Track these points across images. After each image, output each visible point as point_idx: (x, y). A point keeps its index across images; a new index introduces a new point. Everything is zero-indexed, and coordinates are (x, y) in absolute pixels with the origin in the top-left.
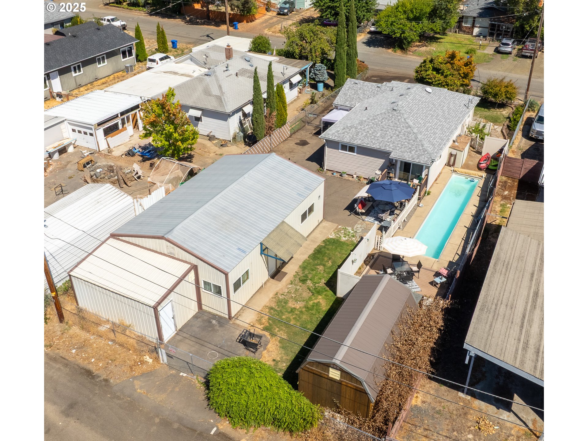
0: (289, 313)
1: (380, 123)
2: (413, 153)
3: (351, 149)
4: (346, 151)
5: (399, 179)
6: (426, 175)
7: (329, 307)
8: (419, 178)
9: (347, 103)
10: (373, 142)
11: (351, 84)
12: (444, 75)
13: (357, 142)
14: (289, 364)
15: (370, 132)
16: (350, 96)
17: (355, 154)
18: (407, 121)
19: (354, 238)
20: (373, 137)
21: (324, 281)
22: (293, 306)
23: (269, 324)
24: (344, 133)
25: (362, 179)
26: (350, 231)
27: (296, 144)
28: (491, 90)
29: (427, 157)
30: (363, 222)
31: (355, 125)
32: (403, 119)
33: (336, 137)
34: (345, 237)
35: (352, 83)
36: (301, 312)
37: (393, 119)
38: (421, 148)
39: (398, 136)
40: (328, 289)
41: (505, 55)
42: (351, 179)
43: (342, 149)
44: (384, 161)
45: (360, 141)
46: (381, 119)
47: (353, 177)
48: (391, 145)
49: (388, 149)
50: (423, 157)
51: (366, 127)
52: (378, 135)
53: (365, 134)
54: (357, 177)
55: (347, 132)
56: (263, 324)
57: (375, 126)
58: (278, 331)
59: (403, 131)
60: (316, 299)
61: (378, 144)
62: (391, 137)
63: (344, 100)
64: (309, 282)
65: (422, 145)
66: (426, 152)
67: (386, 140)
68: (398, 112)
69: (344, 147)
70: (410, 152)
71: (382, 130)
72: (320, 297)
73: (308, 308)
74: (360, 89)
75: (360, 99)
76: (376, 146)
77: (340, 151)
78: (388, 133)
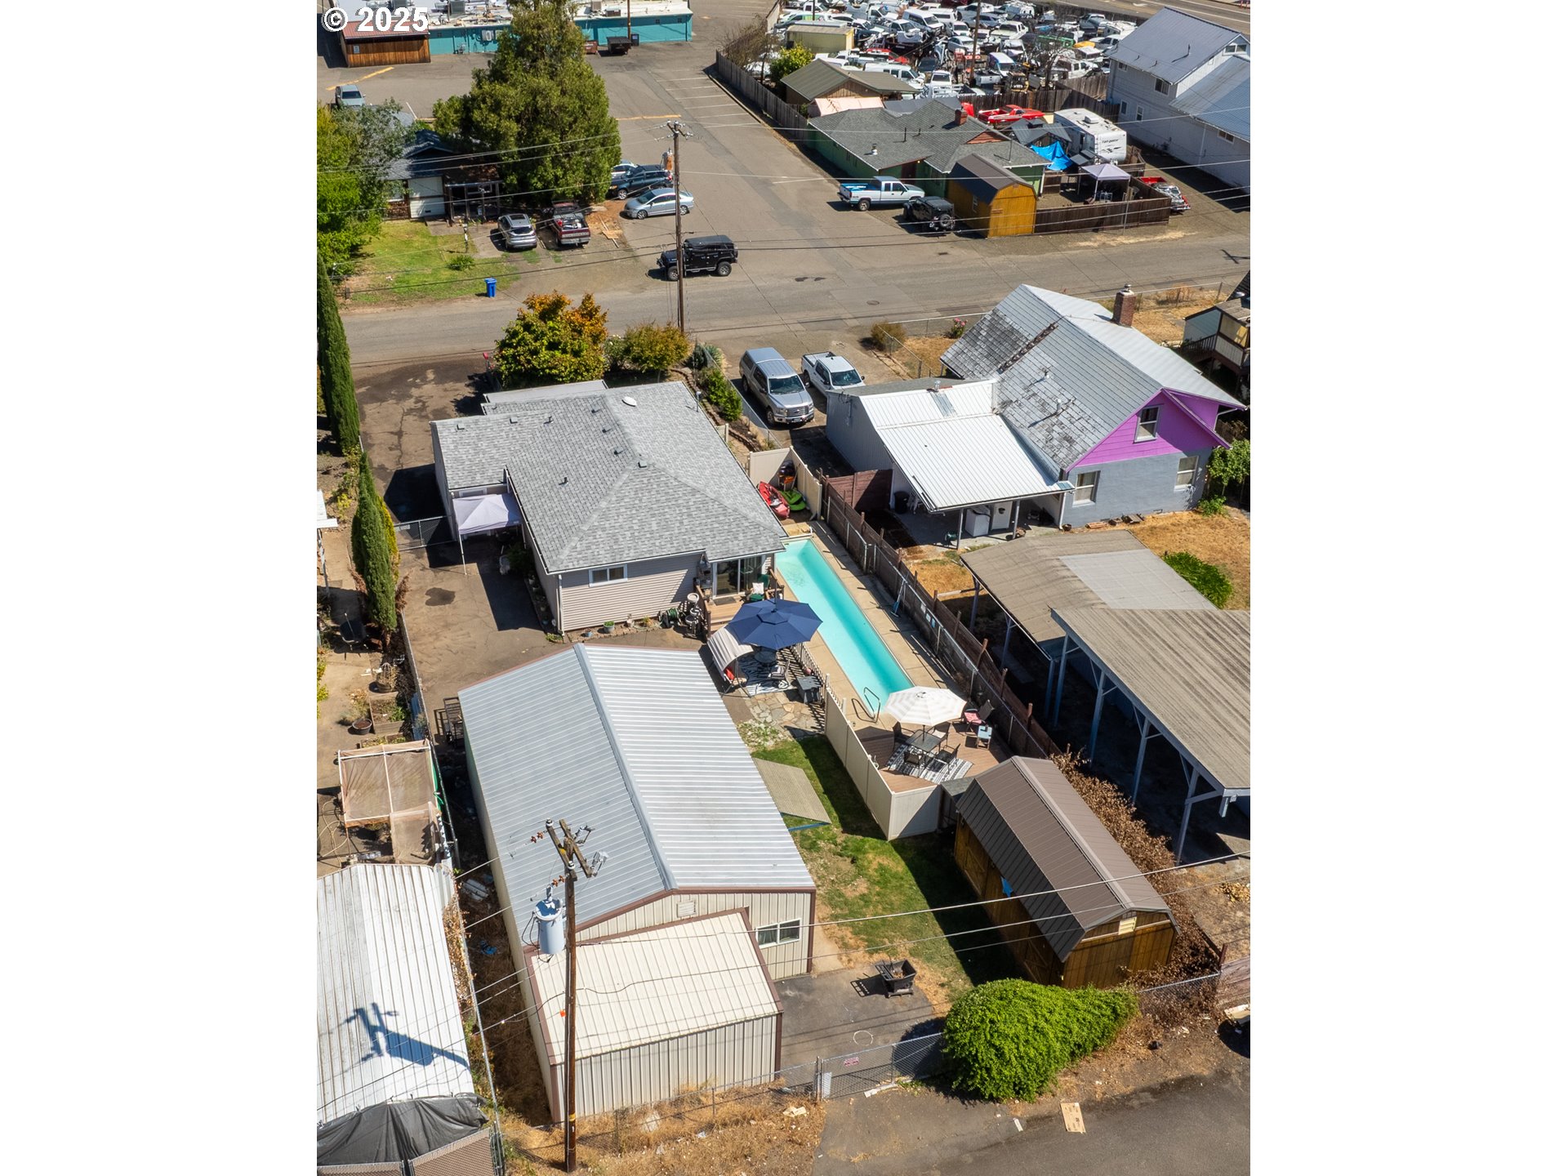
0: (868, 907)
1: (637, 502)
2: (741, 536)
3: (616, 573)
4: (606, 580)
5: (719, 592)
6: (769, 568)
7: (903, 863)
8: (758, 577)
9: (478, 477)
10: (657, 544)
11: (452, 433)
12: (569, 350)
13: (628, 556)
14: (964, 976)
15: (636, 527)
16: (470, 460)
17: (626, 580)
18: (684, 480)
19: (780, 735)
20: (648, 536)
21: (836, 830)
22: (857, 894)
23: (867, 941)
24: (588, 548)
25: (650, 622)
26: (757, 725)
27: (428, 603)
28: (647, 353)
29: (771, 537)
30: (753, 700)
31: (596, 524)
32: (672, 481)
33: (581, 562)
34: (767, 741)
35: (453, 430)
36: (878, 894)
37: (655, 486)
38: (747, 524)
39: (690, 515)
40: (860, 837)
41: (528, 253)
42: (626, 630)
43: (595, 580)
44: (685, 572)
45: (632, 551)
46: (633, 493)
47: (626, 625)
48: (694, 538)
49: (695, 547)
50: (763, 538)
51: (620, 520)
52: (654, 527)
53: (628, 534)
54: (636, 621)
55: (593, 544)
56: (859, 947)
57: (634, 512)
58: (891, 942)
59: (691, 503)
60: (870, 862)
61: (669, 546)
62: (681, 523)
63: (466, 473)
64: (821, 844)
65: (746, 518)
66: (762, 529)
67: (677, 531)
68: (652, 468)
69: (600, 575)
70: (736, 538)
71: (653, 515)
72: (870, 856)
73: (879, 882)
74: (479, 440)
75: (497, 460)
76: (668, 551)
77: (591, 585)
78: (668, 516)
